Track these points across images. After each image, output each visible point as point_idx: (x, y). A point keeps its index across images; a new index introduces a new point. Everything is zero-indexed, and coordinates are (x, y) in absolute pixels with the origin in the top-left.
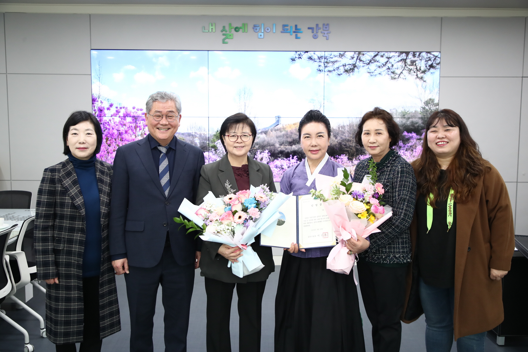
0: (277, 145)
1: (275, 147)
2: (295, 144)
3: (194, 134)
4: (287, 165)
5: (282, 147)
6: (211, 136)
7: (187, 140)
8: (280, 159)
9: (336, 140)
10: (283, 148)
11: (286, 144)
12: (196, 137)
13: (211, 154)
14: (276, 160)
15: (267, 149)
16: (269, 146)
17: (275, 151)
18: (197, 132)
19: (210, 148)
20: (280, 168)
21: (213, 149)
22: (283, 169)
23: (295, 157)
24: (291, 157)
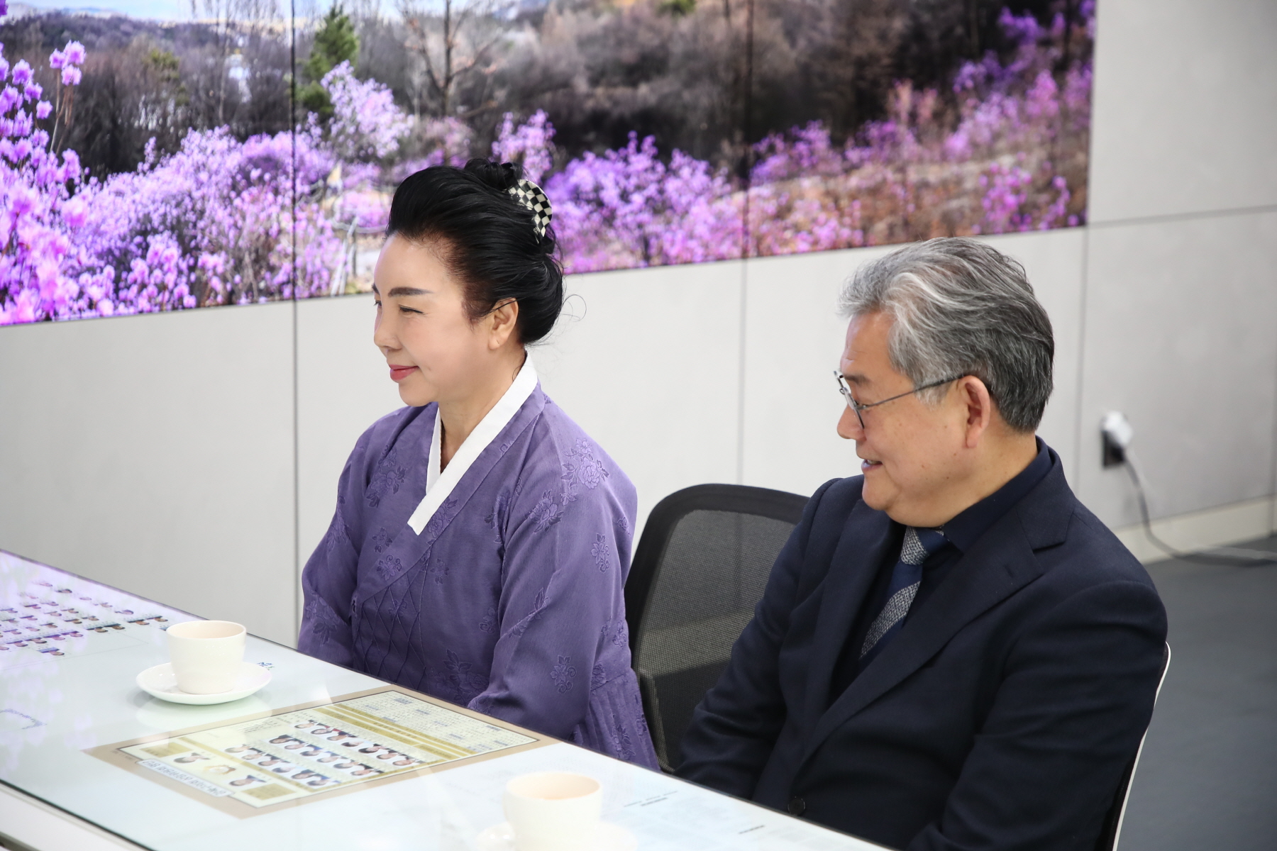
0: (582, 85)
1: (572, 95)
2: (647, 78)
3: (222, 30)
4: (617, 183)
5: (600, 91)
6: (304, 44)
7: (189, 67)
8: (590, 156)
9: (793, 54)
10: (601, 97)
11: (617, 79)
12: (234, 47)
13: (302, 142)
14: (574, 164)
15: (544, 109)
16: (549, 89)
17: (570, 114)
18: (238, 18)
19: (299, 112)
20: (588, 202)
21: (312, 117)
22: (600, 204)
23: (649, 140)
24: (632, 145)
